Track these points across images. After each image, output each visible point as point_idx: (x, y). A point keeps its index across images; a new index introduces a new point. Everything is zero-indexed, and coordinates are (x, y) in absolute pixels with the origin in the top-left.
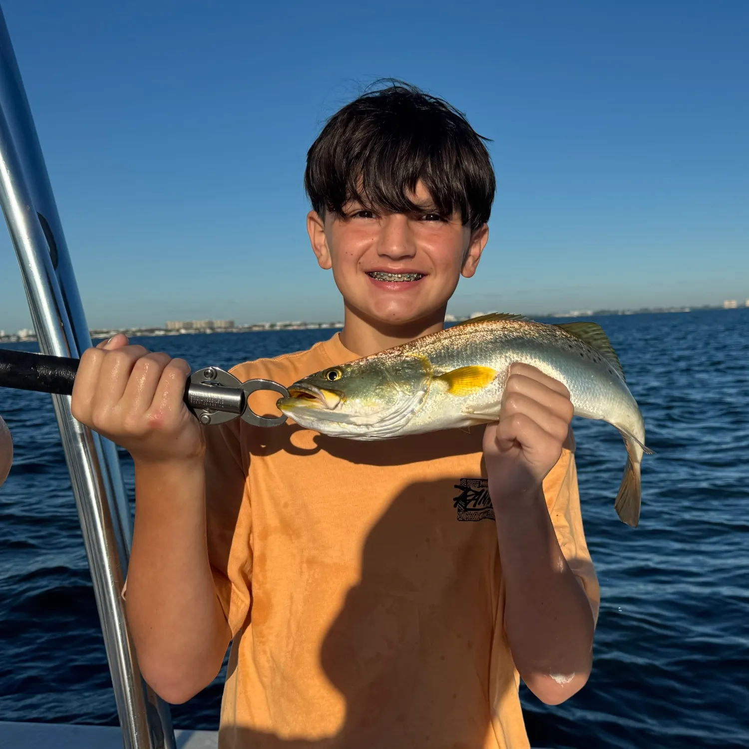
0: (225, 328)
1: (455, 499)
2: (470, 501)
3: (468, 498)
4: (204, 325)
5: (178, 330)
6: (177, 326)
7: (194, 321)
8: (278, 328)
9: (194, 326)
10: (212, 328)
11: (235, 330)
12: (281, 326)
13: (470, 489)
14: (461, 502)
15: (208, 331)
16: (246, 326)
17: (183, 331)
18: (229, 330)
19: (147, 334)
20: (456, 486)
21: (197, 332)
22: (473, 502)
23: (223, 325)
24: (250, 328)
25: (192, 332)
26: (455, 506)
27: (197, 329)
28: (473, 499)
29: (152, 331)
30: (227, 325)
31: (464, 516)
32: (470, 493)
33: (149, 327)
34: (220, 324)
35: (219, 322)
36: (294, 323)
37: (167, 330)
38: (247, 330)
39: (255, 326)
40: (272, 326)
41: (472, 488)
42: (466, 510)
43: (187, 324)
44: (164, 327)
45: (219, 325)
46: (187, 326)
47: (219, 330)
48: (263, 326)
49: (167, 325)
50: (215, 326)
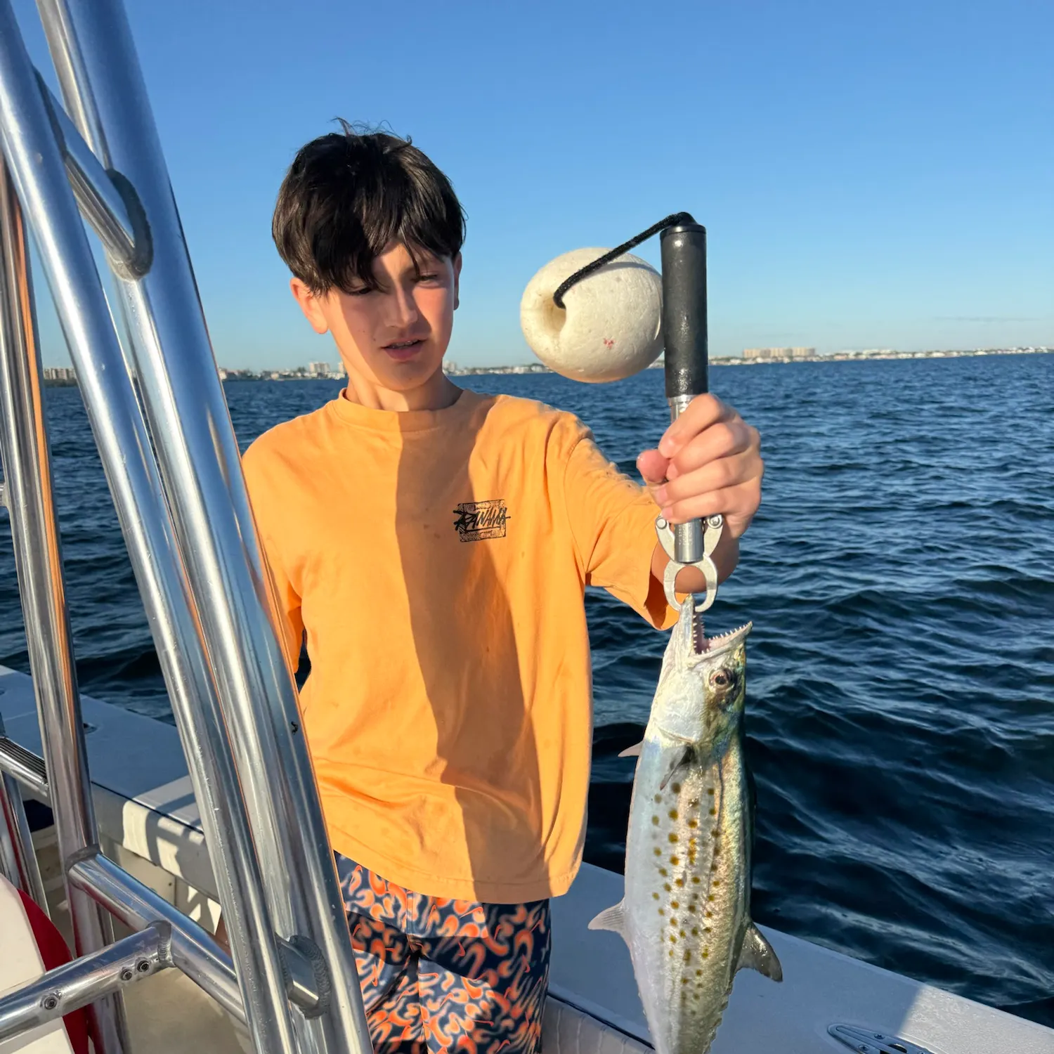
0: (805, 357)
1: (455, 523)
2: (469, 523)
3: (467, 521)
4: (782, 354)
5: (754, 359)
6: (754, 355)
7: (772, 349)
8: (863, 357)
9: (772, 355)
10: (791, 357)
11: (815, 360)
12: (866, 355)
13: (467, 513)
14: (461, 525)
15: (786, 360)
16: (828, 354)
17: (760, 360)
18: (809, 359)
19: (723, 363)
20: (454, 512)
21: (774, 361)
22: (471, 524)
23: (803, 354)
24: (832, 356)
25: (769, 361)
26: (457, 529)
27: (775, 357)
28: (471, 521)
29: (728, 359)
30: (807, 354)
31: (466, 537)
32: (467, 516)
33: (725, 355)
34: (800, 353)
35: (798, 349)
36: (883, 351)
37: (744, 359)
38: (827, 359)
39: (838, 354)
40: (857, 354)
41: (469, 512)
42: (467, 532)
43: (765, 352)
44: (740, 355)
45: (798, 354)
46: (765, 354)
47: (798, 359)
48: (847, 355)
49: (743, 353)
50: (794, 354)
